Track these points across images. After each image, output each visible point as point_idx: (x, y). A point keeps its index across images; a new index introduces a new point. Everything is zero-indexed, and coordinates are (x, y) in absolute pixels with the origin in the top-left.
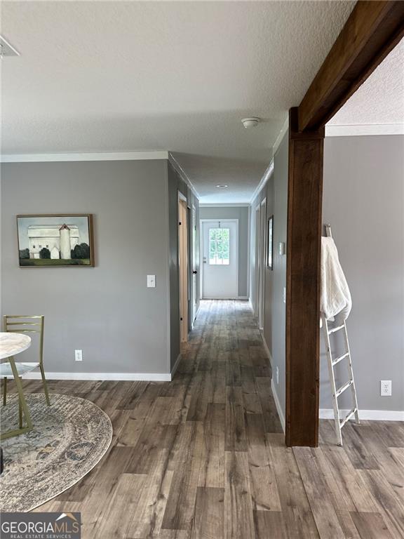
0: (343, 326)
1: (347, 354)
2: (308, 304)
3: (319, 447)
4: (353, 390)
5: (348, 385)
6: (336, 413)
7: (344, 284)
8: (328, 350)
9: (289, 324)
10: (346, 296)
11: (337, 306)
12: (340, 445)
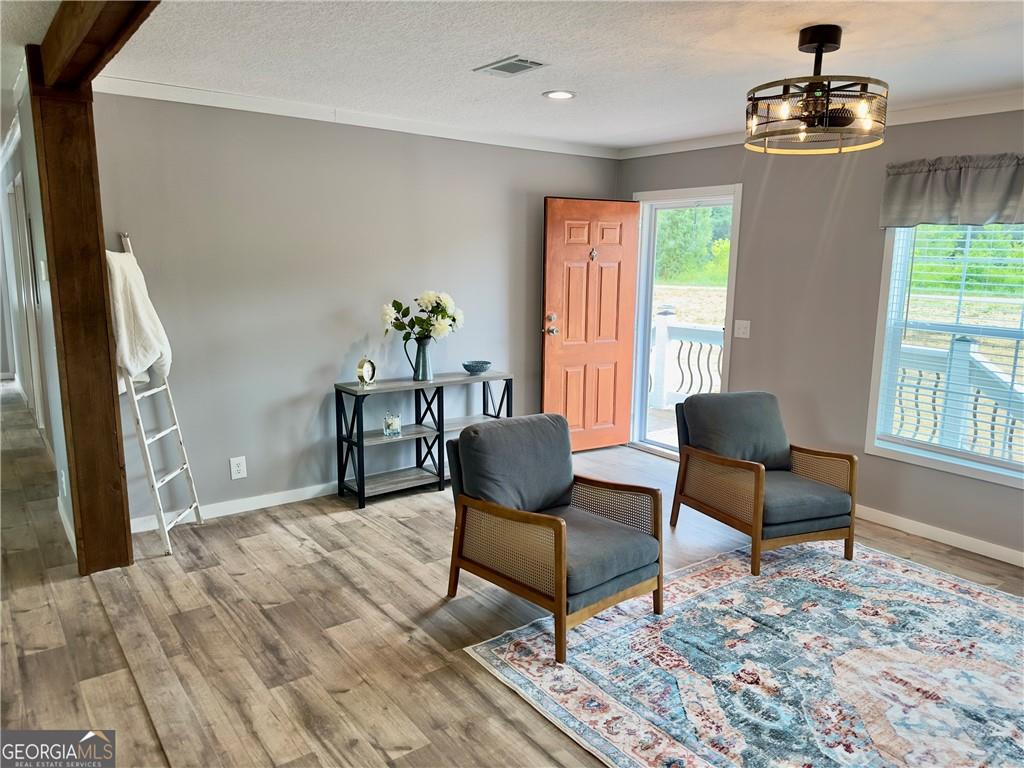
0: (164, 387)
1: (174, 427)
2: (94, 357)
3: (135, 564)
4: (188, 478)
5: (179, 471)
6: (160, 520)
7: (155, 324)
8: (138, 423)
9: (66, 389)
10: (159, 340)
11: (145, 356)
12: (168, 554)
